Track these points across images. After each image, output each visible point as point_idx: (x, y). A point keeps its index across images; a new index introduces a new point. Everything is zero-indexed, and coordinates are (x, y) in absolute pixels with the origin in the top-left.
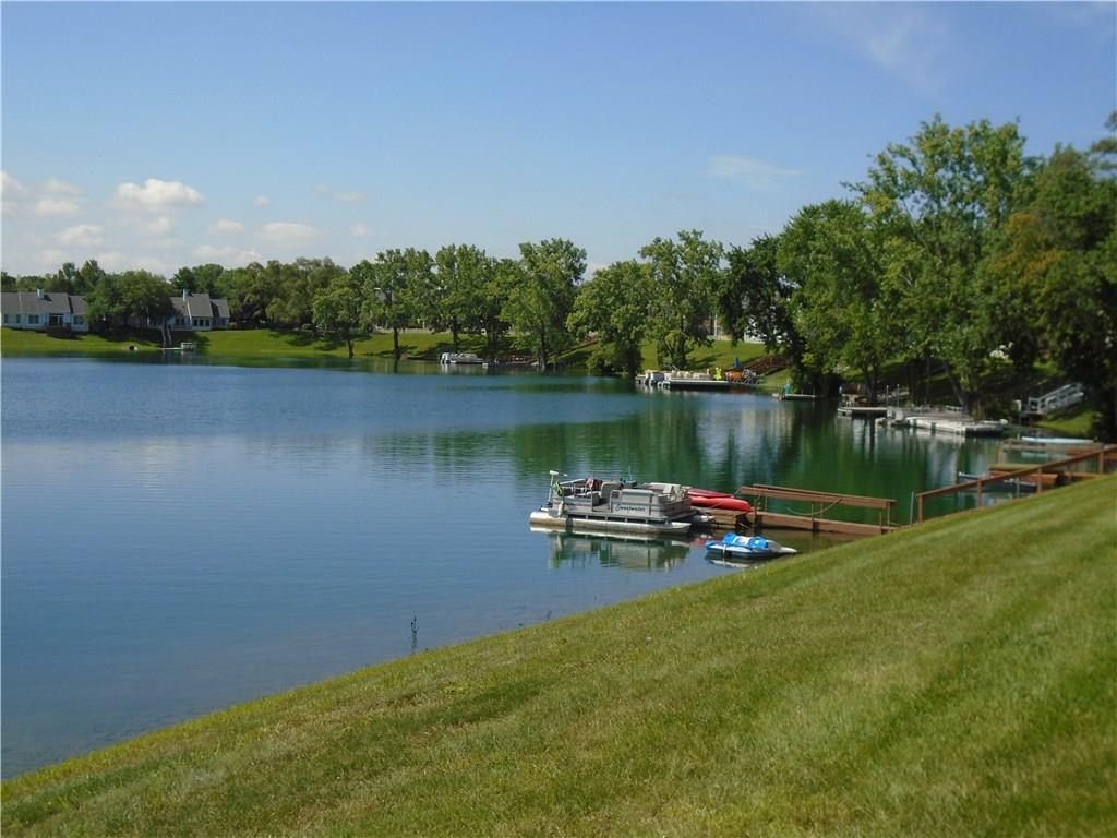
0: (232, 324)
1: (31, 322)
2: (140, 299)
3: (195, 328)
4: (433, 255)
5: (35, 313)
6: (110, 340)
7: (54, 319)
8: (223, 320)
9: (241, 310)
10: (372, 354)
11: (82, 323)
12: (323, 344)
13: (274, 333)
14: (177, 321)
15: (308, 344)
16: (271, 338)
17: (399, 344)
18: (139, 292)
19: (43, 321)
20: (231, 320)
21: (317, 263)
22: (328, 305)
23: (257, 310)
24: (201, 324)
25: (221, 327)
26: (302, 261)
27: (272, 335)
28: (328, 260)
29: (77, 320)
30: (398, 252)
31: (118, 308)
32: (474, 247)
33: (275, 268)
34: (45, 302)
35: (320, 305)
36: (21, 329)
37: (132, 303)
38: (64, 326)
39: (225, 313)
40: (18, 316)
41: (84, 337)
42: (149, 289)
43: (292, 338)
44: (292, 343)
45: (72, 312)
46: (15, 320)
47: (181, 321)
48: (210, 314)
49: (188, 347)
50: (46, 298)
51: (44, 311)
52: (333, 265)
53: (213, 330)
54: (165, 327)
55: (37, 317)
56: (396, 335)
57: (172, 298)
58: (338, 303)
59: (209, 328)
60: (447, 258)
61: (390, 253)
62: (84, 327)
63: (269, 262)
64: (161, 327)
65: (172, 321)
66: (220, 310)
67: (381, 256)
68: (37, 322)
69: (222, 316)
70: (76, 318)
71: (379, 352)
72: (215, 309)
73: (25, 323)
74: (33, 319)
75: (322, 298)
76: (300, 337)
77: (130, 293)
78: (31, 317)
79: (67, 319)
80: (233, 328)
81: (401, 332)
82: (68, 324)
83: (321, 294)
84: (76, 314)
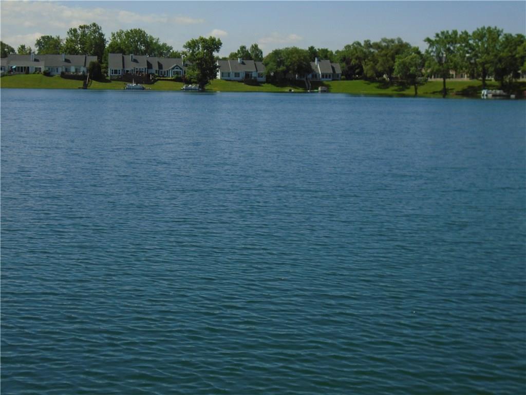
0: (342, 77)
1: (235, 76)
2: (295, 62)
3: (323, 80)
4: (470, 33)
5: (238, 71)
6: (278, 86)
7: (248, 75)
8: (338, 75)
9: (347, 69)
10: (427, 93)
11: (262, 77)
12: (396, 88)
13: (367, 82)
14: (313, 76)
15: (388, 88)
16: (366, 85)
17: (447, 87)
18: (294, 59)
19: (242, 76)
20: (342, 75)
21: (392, 41)
22: (404, 64)
23: (357, 69)
24: (326, 77)
25: (337, 79)
26: (384, 40)
27: (365, 83)
28: (399, 40)
29: (260, 75)
30: (448, 32)
31: (282, 68)
32: (496, 28)
33: (368, 44)
34: (242, 65)
35: (400, 64)
36: (230, 80)
37: (290, 65)
38: (253, 78)
39: (339, 71)
40: (229, 73)
41: (263, 85)
42: (299, 57)
43: (377, 85)
44: (378, 87)
45: (257, 71)
46: (227, 75)
47: (315, 75)
48: (331, 71)
49: (323, 89)
50: (243, 63)
51: (242, 70)
52: (402, 42)
53: (333, 80)
54: (307, 79)
55: (239, 74)
56: (444, 82)
57: (311, 63)
58: (410, 63)
59: (330, 80)
60: (480, 35)
61: (443, 33)
62: (263, 79)
63: (365, 41)
64: (304, 79)
65: (310, 76)
66: (336, 69)
67: (437, 35)
68: (239, 76)
69: (337, 72)
70: (259, 74)
71: (432, 91)
72: (333, 68)
73: (232, 77)
74: (237, 75)
75: (400, 60)
76: (383, 84)
77: (289, 60)
78: (236, 74)
79: (254, 75)
80: (344, 79)
81: (447, 80)
82: (255, 78)
83: (399, 58)
84: (258, 72)
